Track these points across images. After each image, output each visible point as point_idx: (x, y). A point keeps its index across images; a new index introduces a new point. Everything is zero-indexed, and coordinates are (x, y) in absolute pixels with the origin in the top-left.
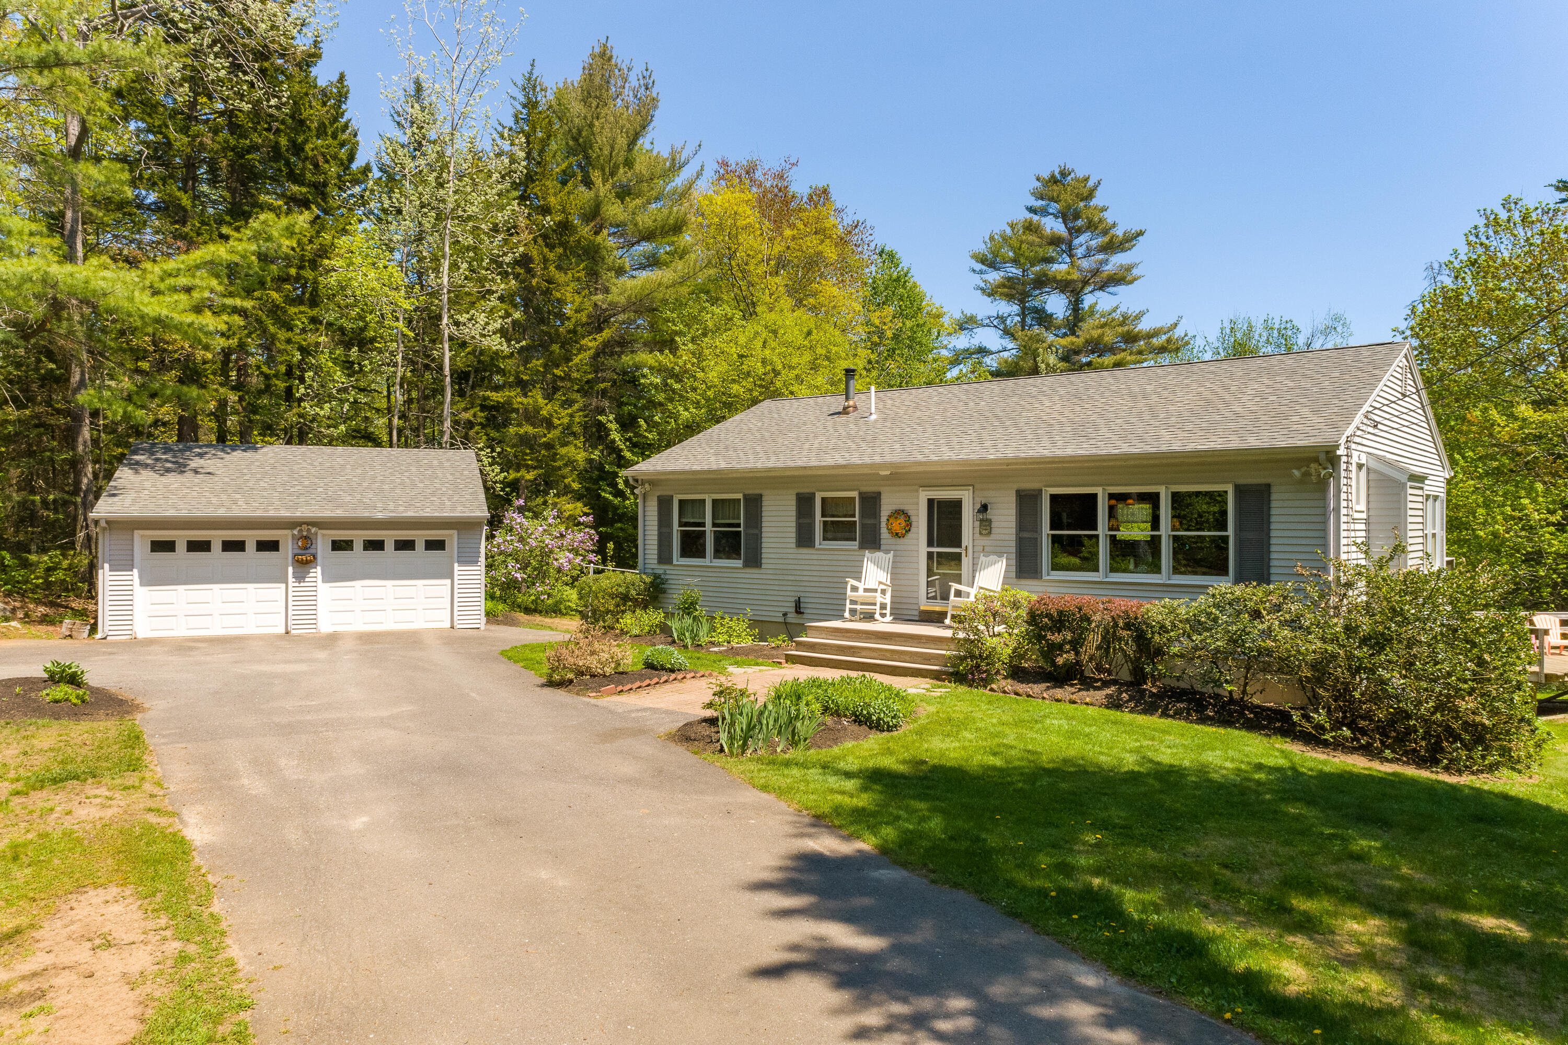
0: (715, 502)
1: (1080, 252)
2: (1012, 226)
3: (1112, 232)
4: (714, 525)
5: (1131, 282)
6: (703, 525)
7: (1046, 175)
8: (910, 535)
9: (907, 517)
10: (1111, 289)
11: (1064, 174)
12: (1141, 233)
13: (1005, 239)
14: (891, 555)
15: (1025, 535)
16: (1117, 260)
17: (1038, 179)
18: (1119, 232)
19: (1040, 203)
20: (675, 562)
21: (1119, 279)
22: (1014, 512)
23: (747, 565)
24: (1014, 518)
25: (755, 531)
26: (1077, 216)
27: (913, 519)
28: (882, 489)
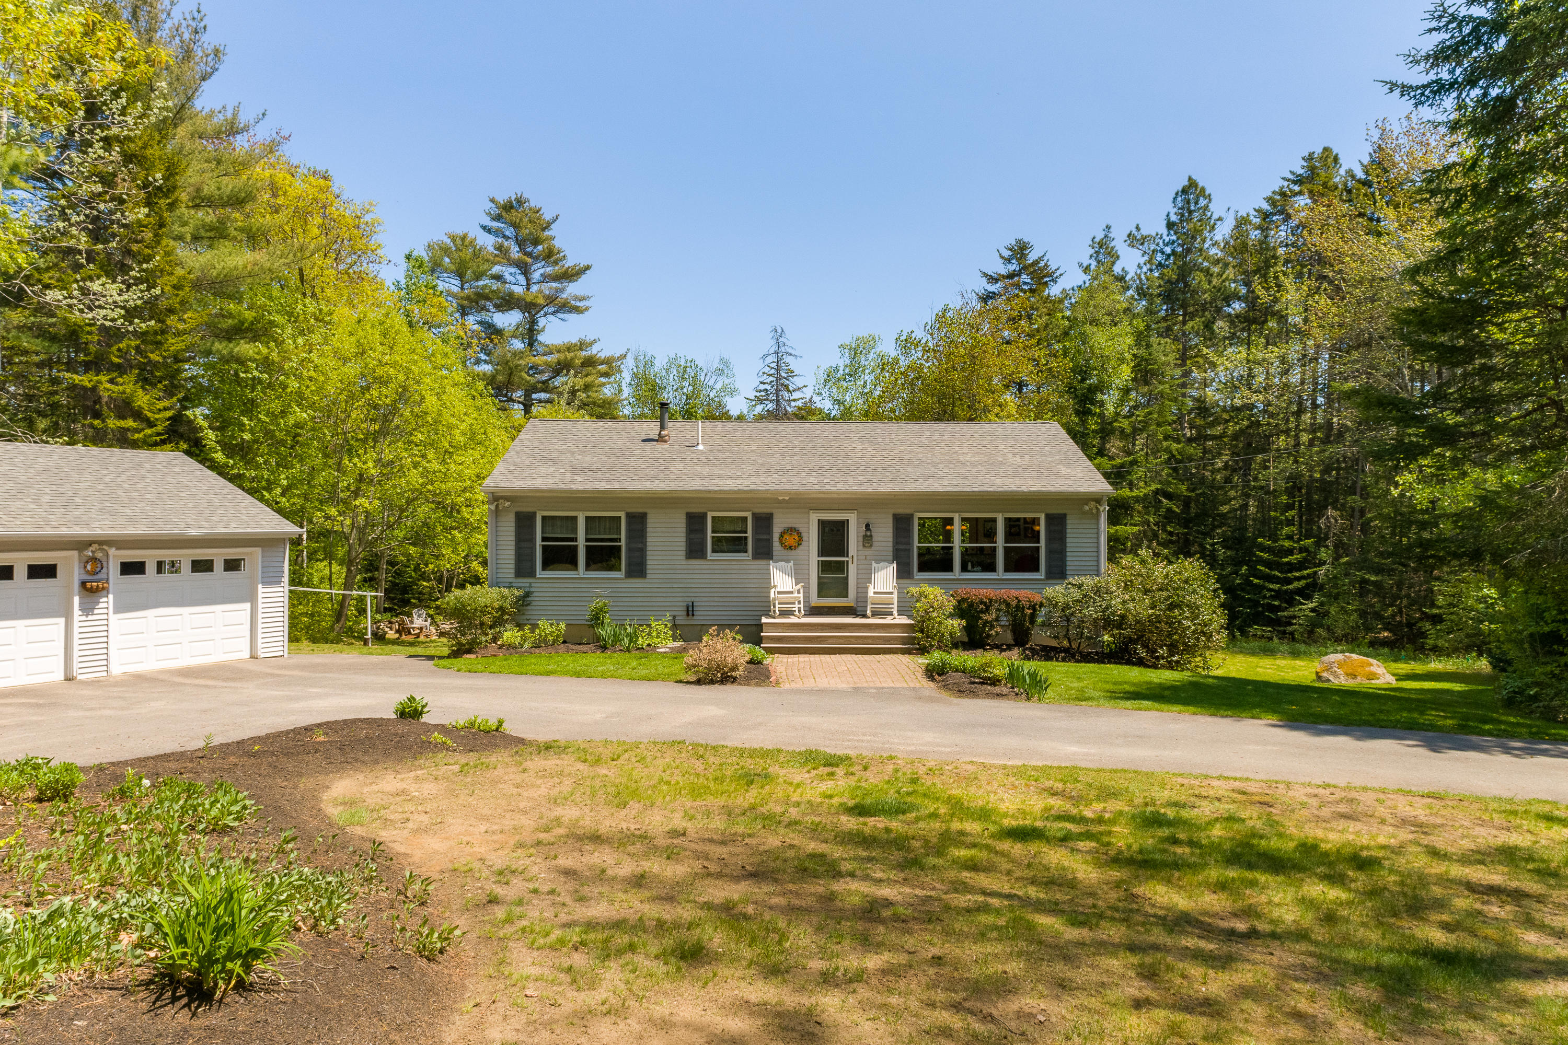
0: (588, 519)
3: (561, 264)
4: (587, 540)
5: (582, 312)
6: (575, 540)
7: (502, 198)
8: (801, 547)
9: (799, 533)
10: (559, 315)
11: (520, 202)
12: (588, 268)
14: (791, 564)
15: (901, 547)
17: (492, 201)
18: (569, 263)
19: (495, 224)
20: (538, 575)
22: (891, 530)
23: (630, 574)
24: (891, 535)
25: (640, 545)
27: (804, 535)
28: (774, 511)
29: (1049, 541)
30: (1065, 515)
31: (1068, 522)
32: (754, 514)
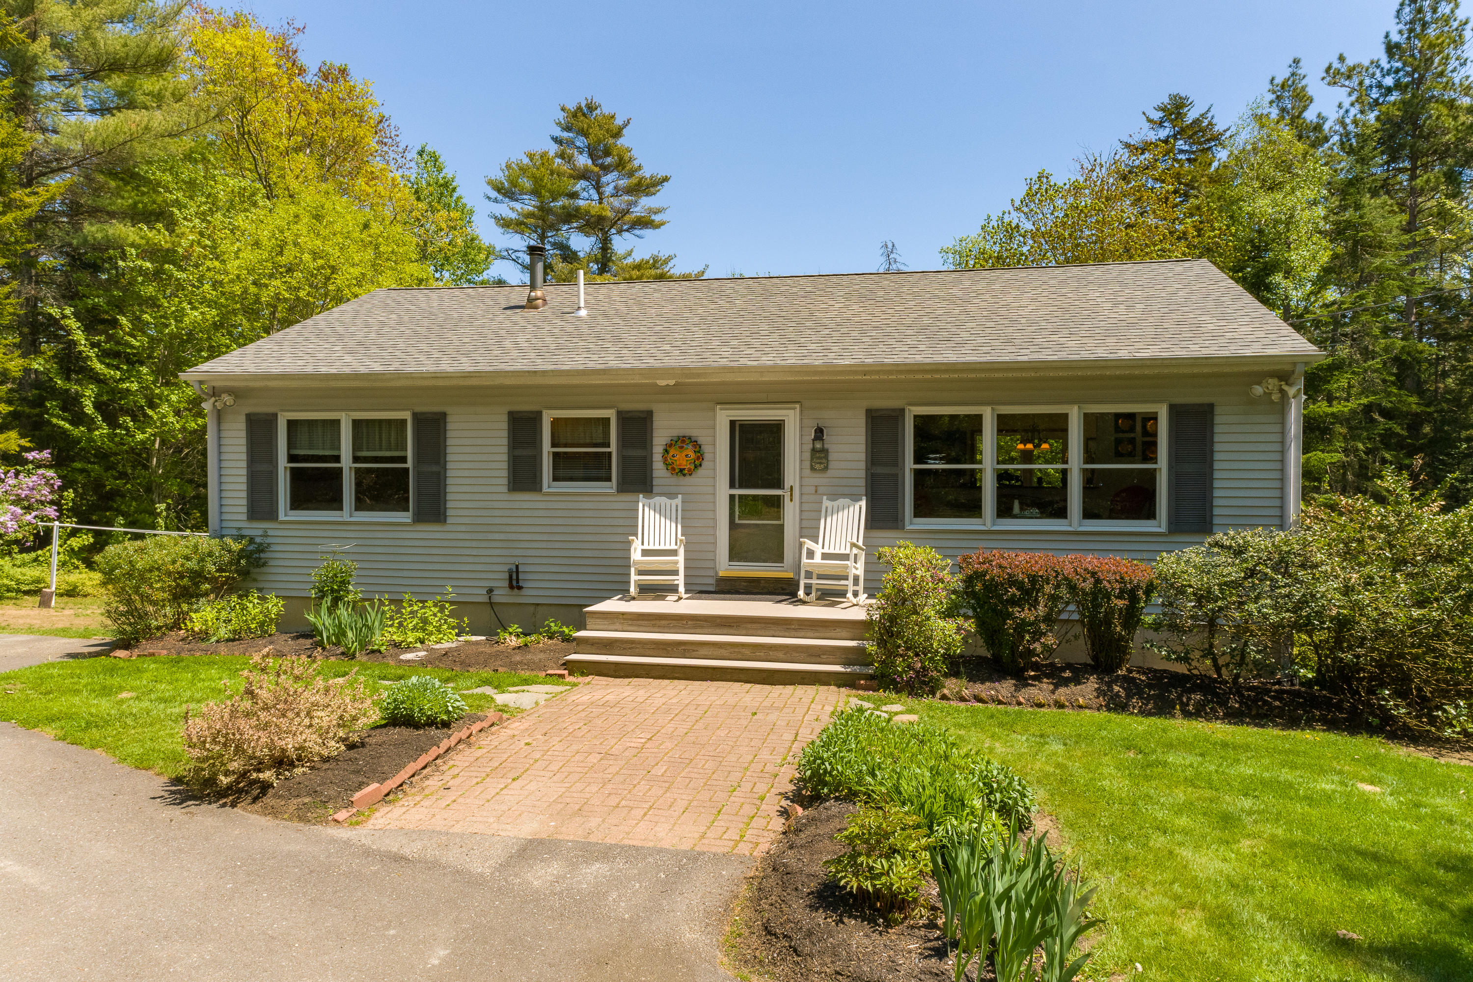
0: (356, 424)
1: (608, 190)
2: (531, 157)
3: (637, 175)
4: (356, 459)
5: (658, 226)
6: (337, 459)
8: (701, 472)
9: (697, 446)
10: (637, 232)
11: (591, 108)
12: (666, 179)
13: (523, 170)
14: (678, 501)
15: (879, 470)
16: (645, 203)
17: (563, 109)
19: (566, 135)
20: (282, 517)
21: (644, 223)
22: (862, 439)
23: (419, 518)
24: (862, 448)
25: (435, 468)
26: (607, 153)
27: (706, 449)
28: (655, 407)
29: (1175, 459)
30: (1211, 406)
31: (1217, 419)
32: (619, 413)
